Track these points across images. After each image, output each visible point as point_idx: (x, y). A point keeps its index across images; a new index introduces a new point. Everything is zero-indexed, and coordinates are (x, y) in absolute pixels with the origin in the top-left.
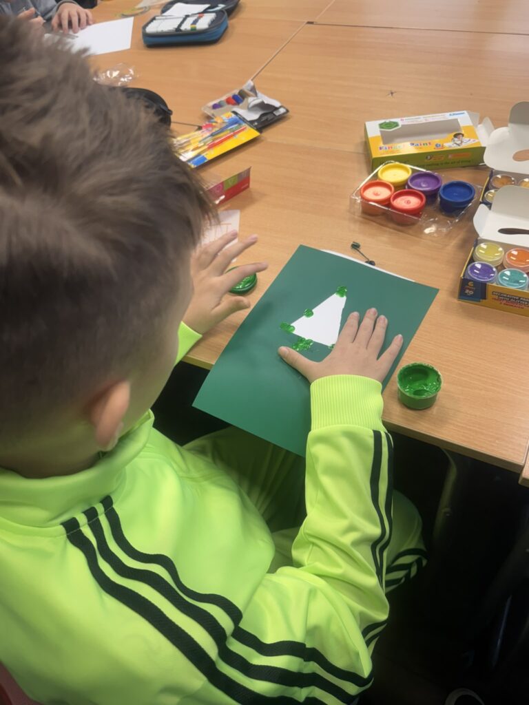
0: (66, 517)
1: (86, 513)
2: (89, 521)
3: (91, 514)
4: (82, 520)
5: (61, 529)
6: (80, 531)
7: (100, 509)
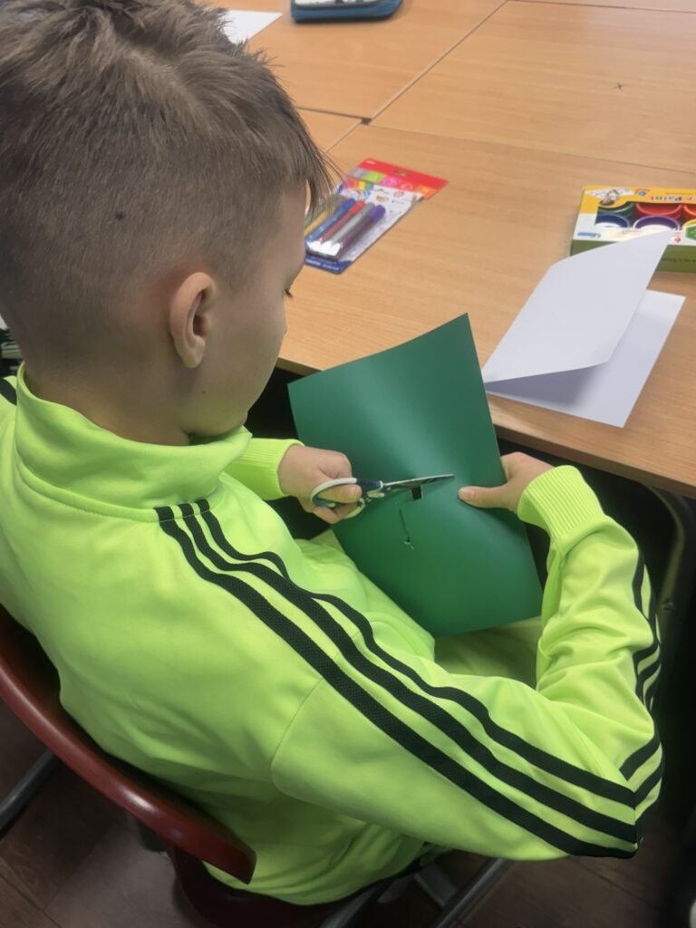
0: (161, 503)
1: (181, 506)
2: (184, 515)
3: (187, 510)
4: (177, 512)
5: (155, 514)
6: (174, 522)
7: (196, 509)
